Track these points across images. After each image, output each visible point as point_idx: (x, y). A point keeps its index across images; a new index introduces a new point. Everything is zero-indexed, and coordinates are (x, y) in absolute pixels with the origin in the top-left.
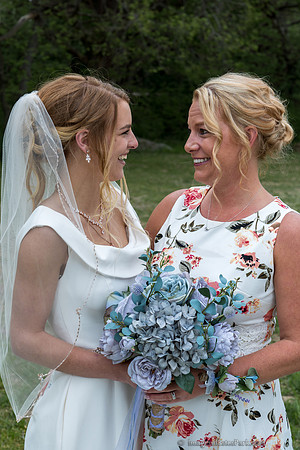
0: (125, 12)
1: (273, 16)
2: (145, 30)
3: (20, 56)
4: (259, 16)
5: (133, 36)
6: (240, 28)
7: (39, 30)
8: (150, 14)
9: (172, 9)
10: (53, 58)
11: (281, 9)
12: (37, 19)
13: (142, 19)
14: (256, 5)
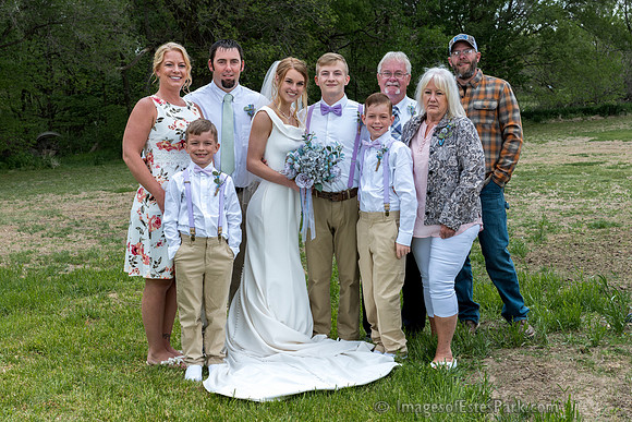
1: (327, 43)
4: (317, 43)
11: (332, 37)
14: (314, 35)
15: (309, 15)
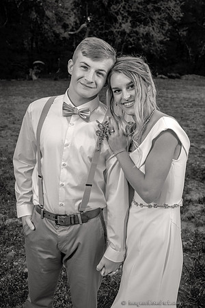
4: (171, 27)
6: (163, 31)
7: (88, 30)
9: (138, 24)
15: (168, 11)
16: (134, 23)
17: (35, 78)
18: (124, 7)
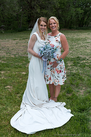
0: (36, 9)
2: (39, 12)
3: (20, 16)
5: (37, 13)
6: (52, 12)
7: (23, 12)
8: (39, 10)
9: (43, 9)
10: (25, 16)
11: (58, 9)
12: (23, 10)
13: (38, 10)
14: (55, 9)
15: (54, 4)
16: (41, 9)
17: (3, 32)
18: (37, 3)
